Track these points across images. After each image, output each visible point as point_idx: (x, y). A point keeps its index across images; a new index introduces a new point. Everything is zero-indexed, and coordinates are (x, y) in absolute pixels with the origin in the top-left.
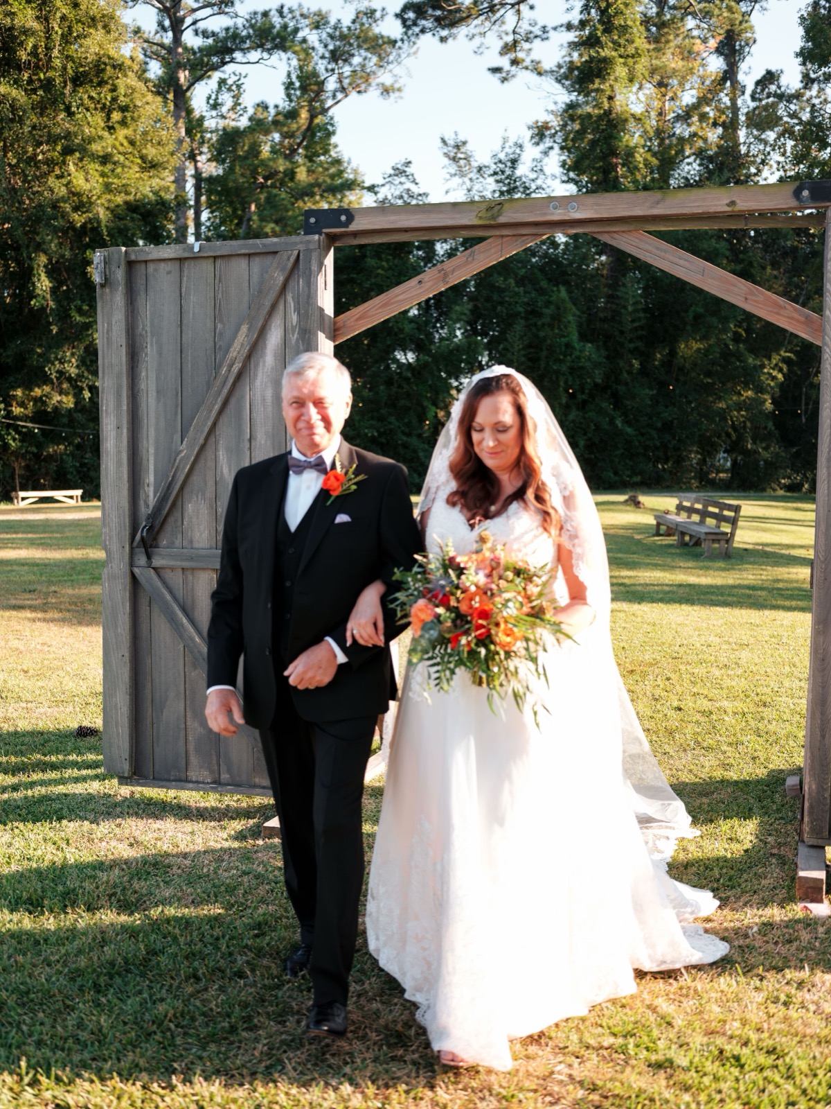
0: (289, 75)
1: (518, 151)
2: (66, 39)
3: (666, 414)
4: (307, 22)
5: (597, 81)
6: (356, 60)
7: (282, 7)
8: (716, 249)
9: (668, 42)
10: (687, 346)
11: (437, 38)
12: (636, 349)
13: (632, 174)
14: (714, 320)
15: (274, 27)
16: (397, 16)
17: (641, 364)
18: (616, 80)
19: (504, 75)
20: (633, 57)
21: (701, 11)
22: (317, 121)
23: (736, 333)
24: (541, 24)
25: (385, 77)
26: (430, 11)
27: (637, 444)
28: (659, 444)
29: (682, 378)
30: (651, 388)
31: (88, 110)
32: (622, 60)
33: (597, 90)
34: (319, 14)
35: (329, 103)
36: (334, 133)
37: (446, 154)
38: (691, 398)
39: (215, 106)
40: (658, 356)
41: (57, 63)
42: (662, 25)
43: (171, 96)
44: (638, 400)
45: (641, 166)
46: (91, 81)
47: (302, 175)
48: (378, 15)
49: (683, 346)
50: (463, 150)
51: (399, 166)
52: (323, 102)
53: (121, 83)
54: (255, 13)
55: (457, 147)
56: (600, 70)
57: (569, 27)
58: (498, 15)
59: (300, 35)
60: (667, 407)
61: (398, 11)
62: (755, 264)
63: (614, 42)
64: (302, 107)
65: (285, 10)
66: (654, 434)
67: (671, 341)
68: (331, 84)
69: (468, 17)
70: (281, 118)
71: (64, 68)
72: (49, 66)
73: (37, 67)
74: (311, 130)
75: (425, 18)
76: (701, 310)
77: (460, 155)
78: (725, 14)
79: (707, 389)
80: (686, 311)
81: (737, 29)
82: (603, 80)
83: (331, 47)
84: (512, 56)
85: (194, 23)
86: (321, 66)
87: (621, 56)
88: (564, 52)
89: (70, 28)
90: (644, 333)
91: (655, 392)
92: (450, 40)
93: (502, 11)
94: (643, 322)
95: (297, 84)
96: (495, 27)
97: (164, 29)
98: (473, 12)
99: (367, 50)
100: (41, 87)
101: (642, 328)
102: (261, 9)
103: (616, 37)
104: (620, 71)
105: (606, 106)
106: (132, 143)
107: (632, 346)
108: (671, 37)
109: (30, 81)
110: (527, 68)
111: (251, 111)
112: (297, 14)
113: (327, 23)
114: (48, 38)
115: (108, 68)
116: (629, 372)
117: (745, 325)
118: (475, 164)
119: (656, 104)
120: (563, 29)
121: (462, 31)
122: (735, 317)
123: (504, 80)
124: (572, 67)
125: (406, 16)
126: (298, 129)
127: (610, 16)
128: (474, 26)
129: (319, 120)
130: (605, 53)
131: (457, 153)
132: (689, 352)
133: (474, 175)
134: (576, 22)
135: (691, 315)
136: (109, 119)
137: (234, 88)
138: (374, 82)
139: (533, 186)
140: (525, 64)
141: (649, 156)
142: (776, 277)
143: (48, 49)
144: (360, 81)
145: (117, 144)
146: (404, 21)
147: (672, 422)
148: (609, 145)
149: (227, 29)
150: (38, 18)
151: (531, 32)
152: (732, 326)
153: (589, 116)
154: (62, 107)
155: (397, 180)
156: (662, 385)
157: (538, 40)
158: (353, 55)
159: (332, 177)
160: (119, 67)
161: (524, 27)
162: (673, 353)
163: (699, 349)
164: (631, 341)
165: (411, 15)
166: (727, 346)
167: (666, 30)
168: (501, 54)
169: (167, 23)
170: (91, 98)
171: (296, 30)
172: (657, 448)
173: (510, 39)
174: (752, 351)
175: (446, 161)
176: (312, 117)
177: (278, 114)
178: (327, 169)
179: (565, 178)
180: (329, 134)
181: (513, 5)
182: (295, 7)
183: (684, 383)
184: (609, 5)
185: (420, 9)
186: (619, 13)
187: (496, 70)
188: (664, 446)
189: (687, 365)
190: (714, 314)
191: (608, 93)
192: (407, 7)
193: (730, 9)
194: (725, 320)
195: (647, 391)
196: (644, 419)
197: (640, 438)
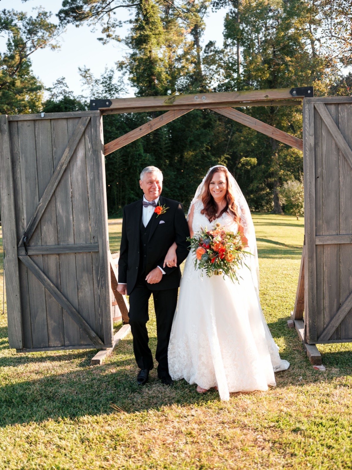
0: (9, 40)
1: (112, 73)
3: (181, 182)
4: (17, 17)
5: (144, 44)
6: (40, 34)
7: (5, 10)
8: (197, 114)
9: (171, 29)
10: (187, 154)
11: (74, 25)
12: (167, 155)
13: (161, 83)
14: (198, 143)
15: (2, 19)
16: (57, 15)
17: (169, 162)
18: (152, 44)
19: (104, 41)
20: (158, 35)
21: (184, 16)
22: (23, 60)
23: (206, 148)
24: (119, 20)
25: (53, 42)
26: (71, 14)
27: (170, 195)
28: (179, 194)
29: (186, 167)
30: (174, 172)
32: (154, 36)
33: (145, 48)
34: (21, 13)
35: (28, 52)
36: (31, 65)
37: (81, 75)
38: (190, 175)
40: (176, 158)
42: (168, 22)
44: (169, 177)
45: (164, 80)
47: (18, 84)
48: (48, 14)
49: (186, 154)
50: (88, 73)
51: (60, 80)
52: (25, 52)
55: (86, 72)
56: (145, 40)
57: (131, 22)
58: (100, 16)
59: (14, 23)
60: (181, 179)
61: (57, 13)
62: (213, 120)
63: (150, 29)
64: (16, 54)
65: (6, 12)
66: (177, 190)
67: (181, 151)
68: (29, 44)
69: (88, 16)
70: (7, 59)
74: (20, 64)
75: (69, 17)
76: (192, 139)
77: (87, 75)
78: (194, 18)
79: (197, 171)
80: (187, 139)
81: (199, 24)
82: (147, 44)
83: (28, 28)
84: (107, 33)
86: (24, 37)
87: (153, 34)
88: (129, 32)
90: (170, 149)
91: (176, 173)
92: (80, 26)
93: (102, 15)
94: (169, 144)
95: (13, 44)
96: (100, 21)
98: (90, 14)
99: (45, 29)
101: (169, 147)
103: (151, 26)
104: (153, 40)
105: (149, 55)
107: (165, 154)
108: (173, 27)
110: (113, 39)
112: (12, 13)
113: (26, 18)
116: (165, 165)
117: (210, 144)
118: (94, 79)
119: (168, 54)
120: (128, 22)
121: (85, 22)
122: (206, 141)
123: (104, 43)
124: (133, 38)
125: (61, 15)
126: (15, 64)
127: (148, 18)
128: (90, 20)
130: (147, 33)
131: (85, 74)
132: (189, 156)
133: (93, 84)
134: (133, 20)
135: (188, 141)
138: (48, 44)
139: (119, 88)
140: (113, 37)
141: (167, 75)
142: (220, 125)
144: (41, 43)
146: (60, 18)
147: (183, 185)
148: (151, 71)
151: (115, 24)
152: (205, 145)
153: (142, 59)
155: (59, 86)
156: (179, 170)
157: (118, 27)
158: (38, 32)
159: (31, 84)
161: (112, 21)
162: (182, 157)
163: (192, 155)
164: (165, 152)
165: (63, 15)
166: (203, 153)
167: (170, 24)
168: (102, 32)
171: (12, 21)
172: (178, 196)
173: (106, 26)
174: (213, 155)
175: (81, 77)
176: (21, 58)
177: (5, 57)
178: (29, 81)
180: (29, 66)
181: (107, 12)
182: (11, 10)
183: (188, 169)
184: (147, 13)
185: (66, 13)
186: (151, 16)
187: (100, 39)
188: (181, 195)
189: (188, 162)
190: (198, 140)
191: (149, 49)
192: (61, 12)
193: (196, 16)
194: (202, 143)
195: (173, 173)
196: (172, 184)
197: (171, 192)
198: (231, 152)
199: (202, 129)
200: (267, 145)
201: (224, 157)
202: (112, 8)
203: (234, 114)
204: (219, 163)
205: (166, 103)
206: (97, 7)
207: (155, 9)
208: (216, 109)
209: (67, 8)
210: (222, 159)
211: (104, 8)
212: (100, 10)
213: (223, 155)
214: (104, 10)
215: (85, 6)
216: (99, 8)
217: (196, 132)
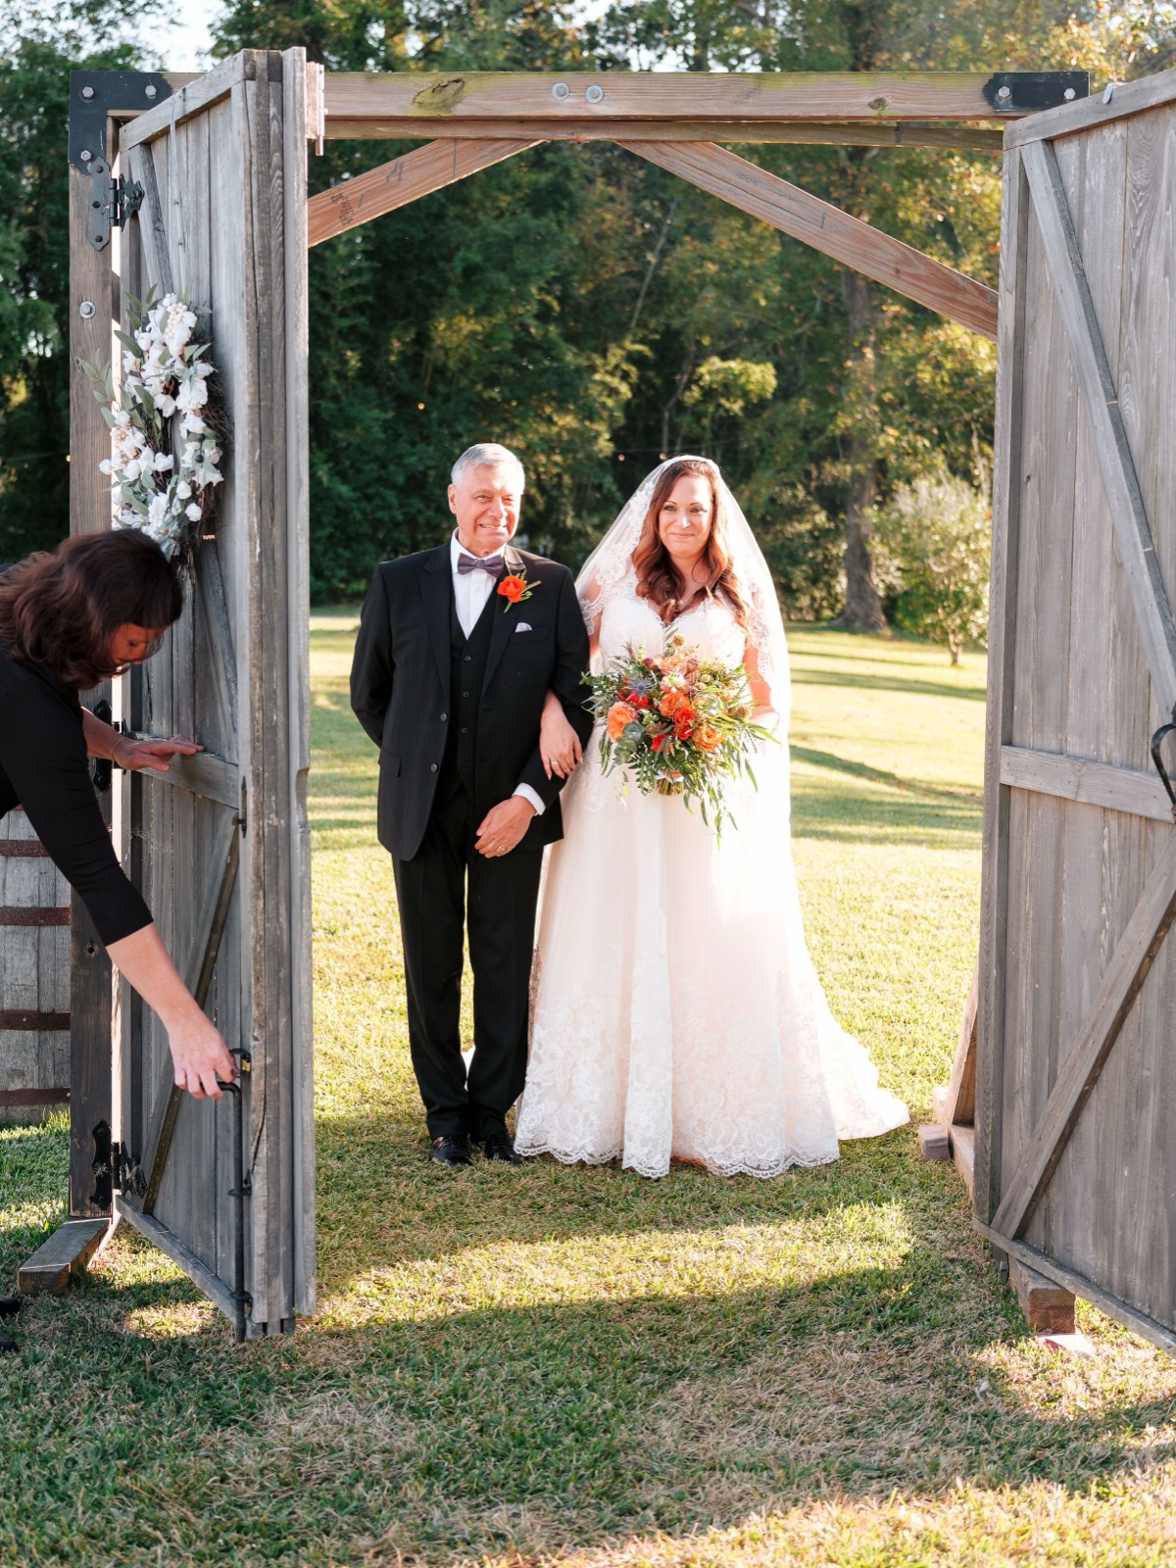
3: (414, 459)
10: (449, 327)
12: (353, 328)
14: (501, 278)
17: (361, 360)
23: (541, 302)
27: (358, 516)
28: (399, 517)
29: (442, 388)
30: (383, 407)
38: (459, 428)
40: (396, 344)
44: (358, 429)
49: (442, 327)
60: (414, 444)
62: (575, 174)
66: (391, 496)
67: (419, 313)
76: (477, 258)
80: (449, 258)
90: (370, 298)
91: (390, 415)
94: (366, 278)
101: (363, 288)
107: (345, 323)
116: (341, 376)
117: (557, 289)
122: (540, 273)
132: (455, 339)
135: (458, 266)
142: (612, 199)
147: (424, 474)
152: (534, 290)
156: (405, 401)
162: (423, 339)
163: (473, 334)
164: (343, 314)
166: (524, 327)
172: (397, 525)
174: (571, 338)
183: (447, 398)
188: (411, 521)
189: (452, 364)
190: (502, 266)
194: (524, 277)
195: (376, 413)
196: (371, 469)
197: (369, 508)
198: (655, 331)
199: (526, 216)
200: (825, 305)
201: (620, 352)
203: (727, 174)
204: (597, 377)
205: (421, 104)
208: (649, 147)
210: (613, 361)
213: (618, 339)
217: (496, 227)
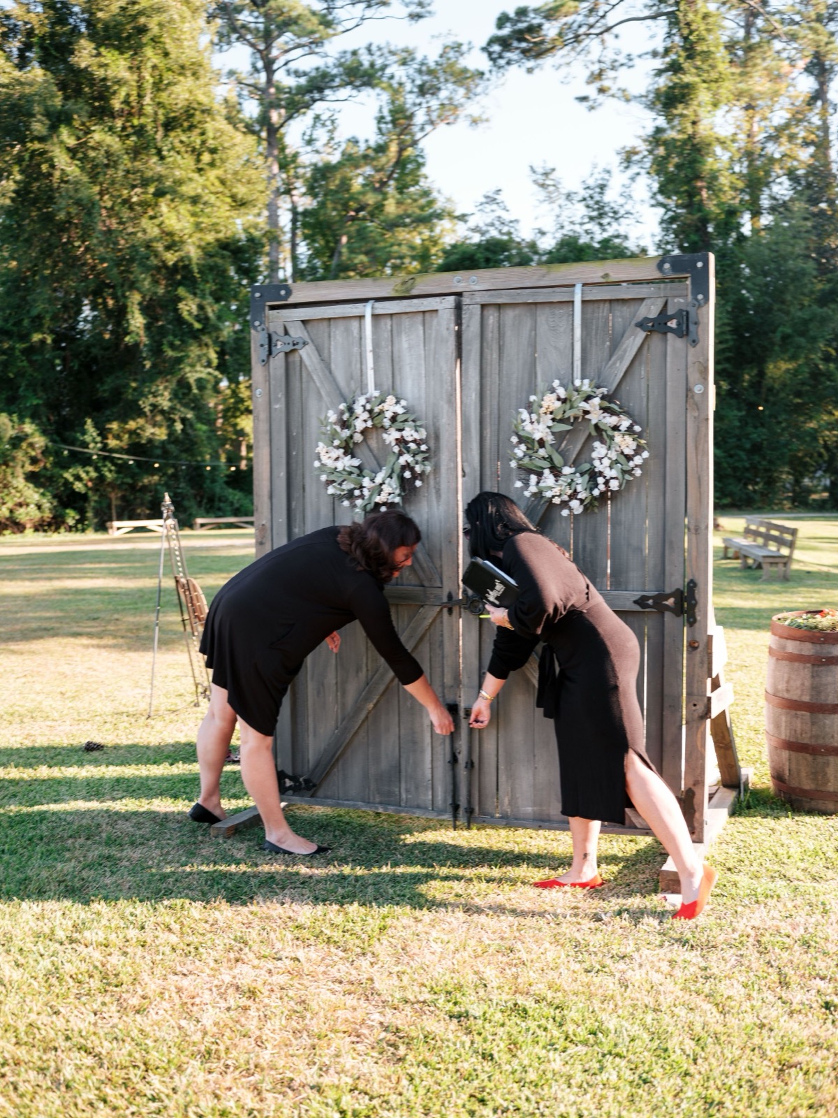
0: (380, 111)
1: (606, 176)
2: (158, 86)
3: (755, 436)
4: (395, 58)
5: (680, 106)
6: (443, 94)
7: (370, 45)
8: (803, 269)
9: (755, 65)
10: (775, 367)
11: (523, 69)
12: (724, 370)
13: (718, 196)
14: (802, 341)
15: (361, 65)
16: (484, 49)
17: (729, 385)
18: (699, 105)
19: (590, 103)
20: (716, 81)
21: (786, 34)
22: (406, 153)
23: (825, 352)
24: (625, 52)
25: (472, 108)
26: (515, 44)
28: (748, 466)
29: (772, 399)
30: (739, 410)
31: (178, 153)
32: (705, 85)
33: (682, 115)
34: (405, 50)
35: (419, 135)
36: (423, 165)
37: (535, 182)
38: (780, 419)
39: (310, 142)
40: (747, 377)
41: (149, 110)
42: (749, 49)
43: (264, 134)
44: (726, 422)
45: (726, 188)
46: (181, 125)
47: (391, 208)
48: (464, 48)
49: (771, 367)
50: (551, 177)
51: (490, 194)
52: (413, 135)
53: (210, 127)
54: (345, 52)
55: (546, 174)
56: (684, 96)
57: (655, 54)
58: (583, 45)
59: (388, 71)
60: (756, 427)
61: (484, 44)
63: (697, 68)
64: (391, 140)
65: (374, 48)
66: (743, 455)
67: (759, 361)
68: (420, 117)
69: (553, 48)
70: (371, 153)
71: (156, 113)
72: (141, 113)
73: (130, 114)
74: (401, 163)
75: (509, 51)
76: (788, 331)
77: (548, 182)
78: (811, 36)
79: (798, 409)
80: (774, 332)
81: (823, 50)
82: (687, 105)
83: (418, 82)
84: (597, 84)
85: (286, 64)
86: (411, 99)
87: (704, 81)
88: (649, 80)
89: (161, 76)
91: (743, 413)
92: (536, 71)
93: (586, 42)
94: (731, 343)
95: (389, 118)
96: (581, 57)
97: (257, 70)
98: (557, 43)
99: (454, 83)
100: (134, 133)
101: (729, 349)
102: (350, 48)
103: (699, 63)
104: (703, 96)
105: (690, 130)
106: (223, 182)
107: (720, 367)
108: (759, 61)
109: (124, 129)
110: (613, 96)
111: (343, 146)
112: (385, 51)
113: (413, 59)
114: (139, 87)
115: (197, 113)
117: (834, 344)
118: (565, 191)
119: (746, 126)
120: (649, 56)
121: (548, 61)
122: (823, 336)
123: (592, 108)
124: (658, 93)
125: (491, 49)
126: (388, 162)
127: (692, 43)
128: (560, 55)
129: (409, 152)
130: (687, 79)
131: (545, 180)
132: (778, 373)
133: (562, 201)
134: (661, 50)
135: (777, 337)
136: (198, 161)
137: (328, 123)
138: (462, 113)
139: (622, 212)
140: (611, 92)
141: (733, 178)
143: (140, 96)
144: (449, 111)
145: (208, 183)
146: (490, 54)
147: (761, 443)
148: (693, 168)
149: (317, 69)
150: (130, 68)
151: (615, 61)
152: (821, 345)
153: (674, 140)
154: (154, 151)
155: (488, 208)
156: (753, 406)
157: (624, 68)
158: (439, 89)
159: (422, 208)
160: (207, 112)
161: (609, 56)
162: (762, 374)
163: (788, 371)
165: (496, 48)
166: (817, 366)
167: (752, 54)
168: (589, 83)
169: (260, 64)
170: (181, 142)
171: (384, 67)
172: (747, 470)
173: (596, 68)
175: (536, 188)
176: (401, 150)
177: (369, 148)
178: (415, 201)
179: (653, 202)
180: (420, 166)
181: (597, 35)
182: (383, 45)
183: (774, 404)
184: (691, 32)
185: (505, 43)
186: (701, 39)
187: (583, 99)
188: (754, 467)
189: (777, 386)
190: (802, 334)
191: (693, 118)
192: (492, 41)
193: (815, 31)
194: (814, 340)
195: (736, 412)
196: (732, 441)
197: (729, 460)
199: (815, 307)
202: (610, 24)
206: (575, 26)
207: (711, 20)
209: (506, 31)
211: (591, 26)
212: (583, 30)
214: (592, 31)
215: (547, 25)
216: (580, 26)
217: (799, 314)
